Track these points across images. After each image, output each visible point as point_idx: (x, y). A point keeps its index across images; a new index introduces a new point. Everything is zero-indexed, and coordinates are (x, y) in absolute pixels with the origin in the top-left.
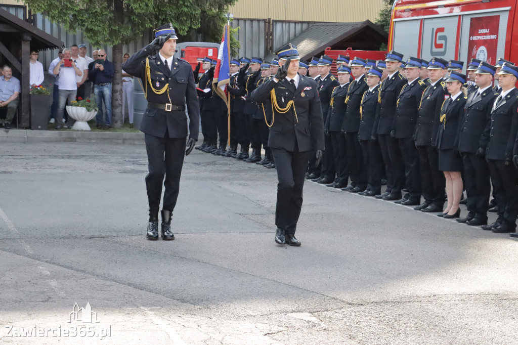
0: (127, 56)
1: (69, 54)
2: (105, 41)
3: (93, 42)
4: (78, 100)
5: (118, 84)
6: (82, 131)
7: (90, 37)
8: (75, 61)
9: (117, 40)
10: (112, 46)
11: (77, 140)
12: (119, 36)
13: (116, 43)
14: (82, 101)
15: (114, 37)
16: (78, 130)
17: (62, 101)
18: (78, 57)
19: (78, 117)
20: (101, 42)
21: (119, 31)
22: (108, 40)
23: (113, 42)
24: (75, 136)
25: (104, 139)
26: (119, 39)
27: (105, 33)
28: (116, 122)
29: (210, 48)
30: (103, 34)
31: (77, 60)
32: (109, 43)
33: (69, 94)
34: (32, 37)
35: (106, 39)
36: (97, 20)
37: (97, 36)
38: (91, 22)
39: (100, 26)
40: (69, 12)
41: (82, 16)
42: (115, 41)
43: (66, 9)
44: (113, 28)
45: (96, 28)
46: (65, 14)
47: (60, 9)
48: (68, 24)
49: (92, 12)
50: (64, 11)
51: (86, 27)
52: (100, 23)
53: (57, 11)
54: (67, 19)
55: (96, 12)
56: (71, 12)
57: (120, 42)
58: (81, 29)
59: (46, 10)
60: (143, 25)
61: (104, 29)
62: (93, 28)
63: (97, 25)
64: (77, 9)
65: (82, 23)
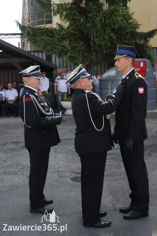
0: (96, 71)
1: (62, 72)
4: (68, 98)
6: (70, 115)
7: (71, 61)
8: (66, 76)
9: (87, 62)
11: (67, 121)
12: (89, 59)
13: (87, 63)
14: (69, 98)
15: (85, 60)
16: (67, 115)
17: (60, 98)
18: (67, 73)
19: (67, 107)
21: (88, 57)
23: (85, 63)
24: (65, 119)
27: (79, 58)
29: (142, 62)
31: (67, 75)
33: (63, 94)
36: (74, 50)
37: (75, 60)
38: (72, 52)
39: (76, 54)
40: (57, 47)
41: (66, 49)
42: (86, 62)
43: (56, 45)
44: (85, 55)
45: (74, 56)
46: (55, 48)
47: (52, 45)
48: (58, 54)
49: (72, 47)
50: (55, 46)
51: (68, 55)
52: (77, 53)
53: (50, 47)
54: (57, 51)
55: (74, 46)
56: (59, 47)
57: (89, 63)
58: (66, 57)
59: (43, 47)
60: (102, 52)
61: (79, 55)
62: (73, 55)
63: (75, 54)
64: (62, 44)
65: (66, 53)
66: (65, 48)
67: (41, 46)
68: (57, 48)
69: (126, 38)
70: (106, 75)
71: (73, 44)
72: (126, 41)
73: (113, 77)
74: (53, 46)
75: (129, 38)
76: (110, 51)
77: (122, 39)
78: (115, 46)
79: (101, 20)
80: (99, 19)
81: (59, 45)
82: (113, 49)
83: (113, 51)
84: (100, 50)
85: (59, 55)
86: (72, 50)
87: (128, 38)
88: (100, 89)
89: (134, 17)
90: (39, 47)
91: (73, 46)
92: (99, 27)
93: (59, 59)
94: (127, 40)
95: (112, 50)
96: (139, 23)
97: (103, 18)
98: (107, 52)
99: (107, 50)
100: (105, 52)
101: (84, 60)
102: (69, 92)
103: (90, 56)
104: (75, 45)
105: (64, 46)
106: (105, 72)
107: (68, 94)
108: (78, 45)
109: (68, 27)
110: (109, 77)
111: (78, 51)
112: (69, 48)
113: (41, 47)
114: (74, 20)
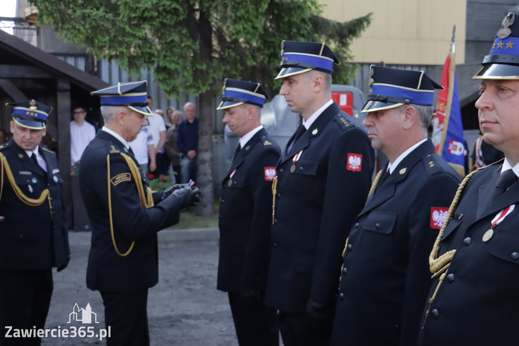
2: (186, 88)
3: (168, 89)
5: (206, 151)
7: (163, 81)
9: (204, 85)
10: (197, 95)
12: (208, 80)
13: (204, 90)
14: (153, 181)
15: (200, 81)
20: (181, 90)
21: (208, 73)
22: (191, 86)
23: (199, 88)
25: (189, 241)
26: (207, 83)
27: (186, 74)
28: (205, 206)
29: (343, 93)
30: (184, 76)
32: (193, 90)
34: (72, 85)
35: (188, 84)
36: (172, 53)
37: (174, 79)
38: (165, 56)
39: (178, 64)
40: (127, 39)
41: (150, 48)
42: (201, 87)
43: (124, 36)
44: (199, 67)
45: (173, 66)
46: (121, 44)
47: (112, 35)
48: (126, 60)
49: (166, 43)
50: (120, 38)
51: (156, 65)
52: (178, 59)
53: (108, 37)
54: (125, 51)
55: (172, 41)
56: (131, 39)
57: (209, 88)
58: (149, 69)
59: (87, 37)
60: (243, 63)
61: (185, 68)
62: (168, 65)
63: (174, 62)
64: (140, 34)
65: (149, 58)
66: (148, 45)
67: (82, 33)
68: (127, 43)
69: (302, 32)
71: (170, 35)
72: (302, 40)
73: (269, 128)
74: (115, 37)
75: (309, 33)
76: (262, 62)
77: (292, 34)
78: (275, 49)
81: (134, 36)
82: (270, 57)
83: (269, 62)
84: (238, 57)
85: (130, 62)
86: (166, 52)
87: (305, 33)
90: (76, 36)
91: (169, 40)
93: (130, 72)
94: (303, 36)
95: (267, 59)
98: (254, 64)
99: (254, 57)
100: (250, 63)
101: (195, 80)
102: (153, 166)
103: (211, 71)
104: (176, 38)
105: (145, 39)
107: (150, 172)
108: (182, 42)
111: (181, 56)
112: (159, 47)
113: (81, 36)
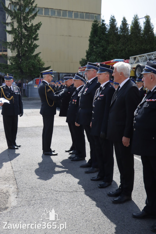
70: (29, 83)
73: (31, 84)
79: (25, 64)
80: (24, 64)
88: (27, 89)
89: (42, 60)
92: (25, 66)
96: (44, 63)
97: (26, 64)
101: (20, 77)
103: (22, 76)
106: (29, 82)
109: (14, 65)
110: (30, 84)
111: (17, 74)
114: (16, 63)
